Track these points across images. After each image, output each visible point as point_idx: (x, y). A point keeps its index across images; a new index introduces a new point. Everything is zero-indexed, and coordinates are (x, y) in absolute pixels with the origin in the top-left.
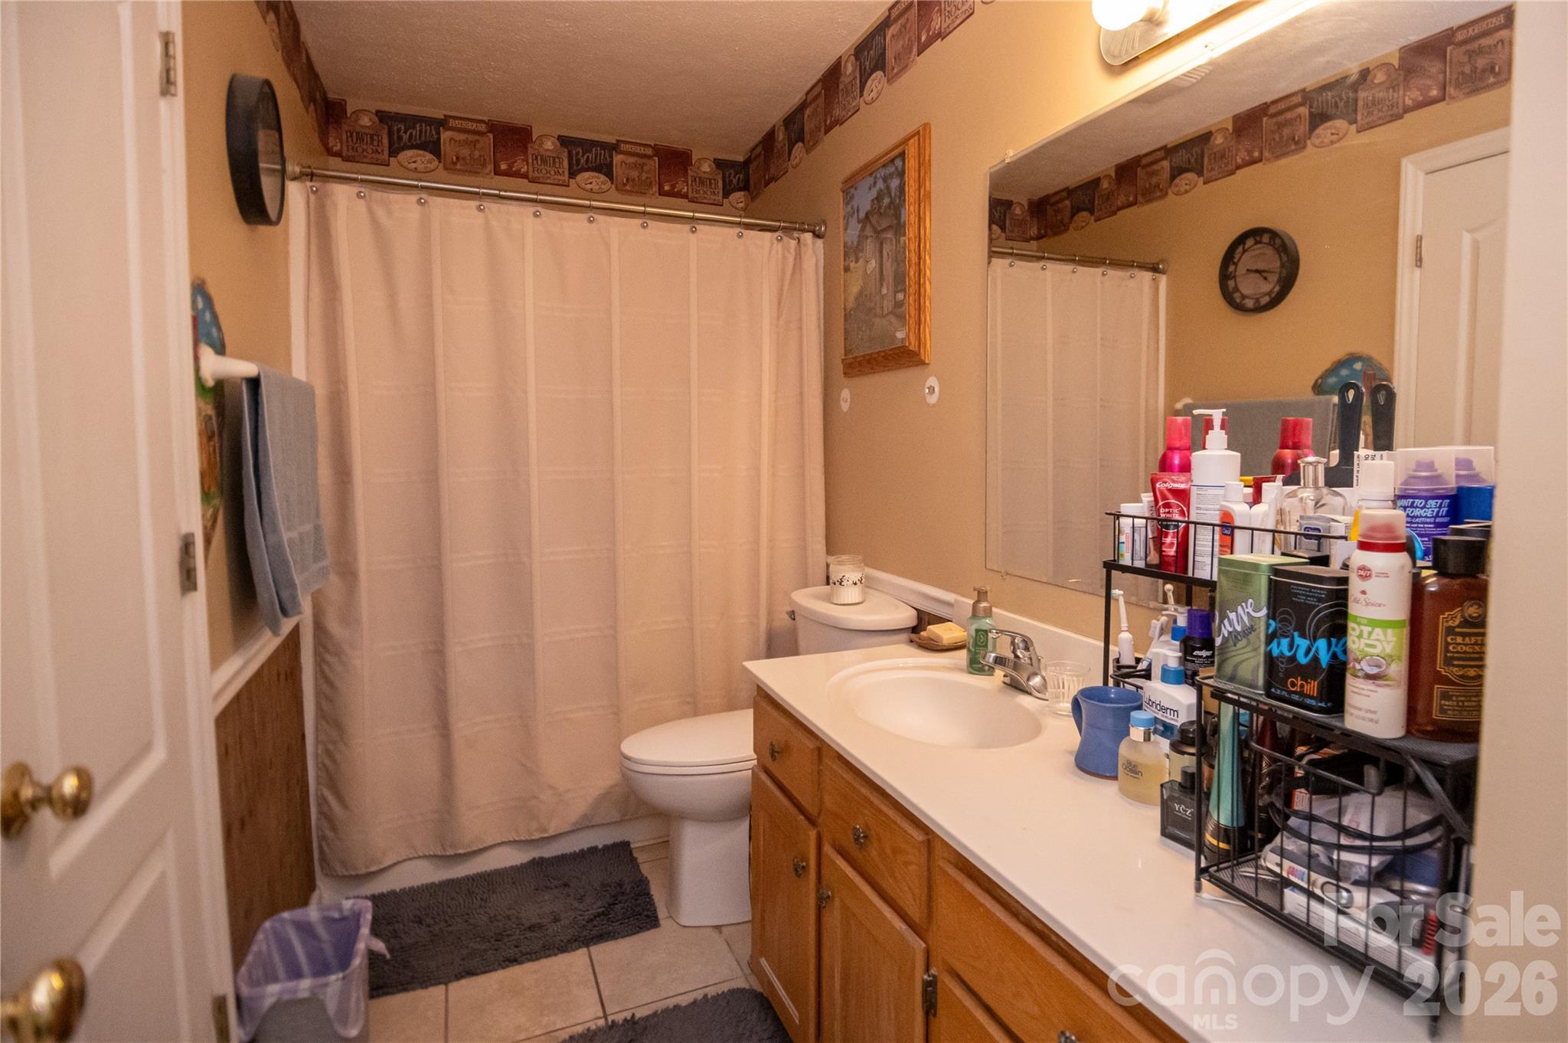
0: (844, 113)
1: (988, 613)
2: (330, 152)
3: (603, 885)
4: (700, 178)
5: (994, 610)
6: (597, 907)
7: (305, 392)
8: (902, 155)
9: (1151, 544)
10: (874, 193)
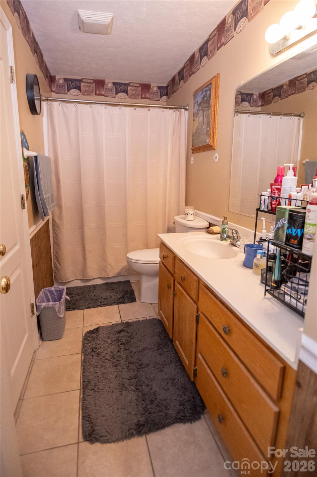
0: (195, 70)
1: (227, 224)
2: (52, 91)
3: (123, 291)
4: (153, 92)
5: (229, 222)
6: (121, 295)
7: (48, 159)
8: (211, 84)
9: (269, 204)
10: (202, 96)
